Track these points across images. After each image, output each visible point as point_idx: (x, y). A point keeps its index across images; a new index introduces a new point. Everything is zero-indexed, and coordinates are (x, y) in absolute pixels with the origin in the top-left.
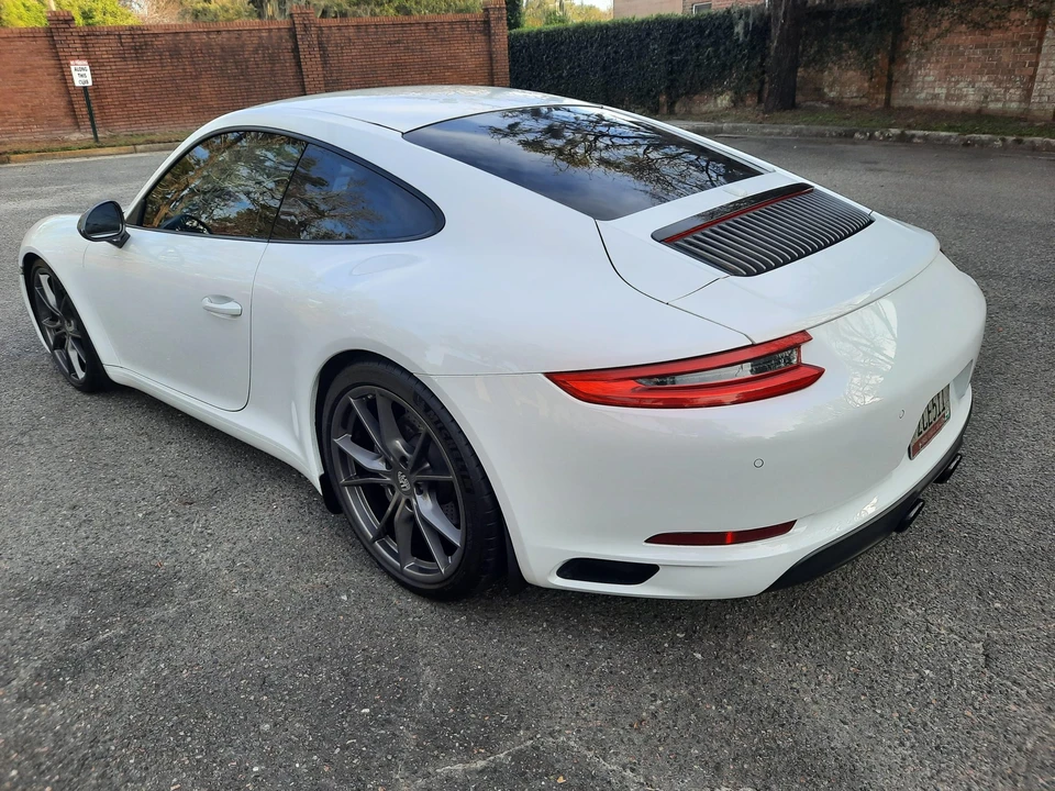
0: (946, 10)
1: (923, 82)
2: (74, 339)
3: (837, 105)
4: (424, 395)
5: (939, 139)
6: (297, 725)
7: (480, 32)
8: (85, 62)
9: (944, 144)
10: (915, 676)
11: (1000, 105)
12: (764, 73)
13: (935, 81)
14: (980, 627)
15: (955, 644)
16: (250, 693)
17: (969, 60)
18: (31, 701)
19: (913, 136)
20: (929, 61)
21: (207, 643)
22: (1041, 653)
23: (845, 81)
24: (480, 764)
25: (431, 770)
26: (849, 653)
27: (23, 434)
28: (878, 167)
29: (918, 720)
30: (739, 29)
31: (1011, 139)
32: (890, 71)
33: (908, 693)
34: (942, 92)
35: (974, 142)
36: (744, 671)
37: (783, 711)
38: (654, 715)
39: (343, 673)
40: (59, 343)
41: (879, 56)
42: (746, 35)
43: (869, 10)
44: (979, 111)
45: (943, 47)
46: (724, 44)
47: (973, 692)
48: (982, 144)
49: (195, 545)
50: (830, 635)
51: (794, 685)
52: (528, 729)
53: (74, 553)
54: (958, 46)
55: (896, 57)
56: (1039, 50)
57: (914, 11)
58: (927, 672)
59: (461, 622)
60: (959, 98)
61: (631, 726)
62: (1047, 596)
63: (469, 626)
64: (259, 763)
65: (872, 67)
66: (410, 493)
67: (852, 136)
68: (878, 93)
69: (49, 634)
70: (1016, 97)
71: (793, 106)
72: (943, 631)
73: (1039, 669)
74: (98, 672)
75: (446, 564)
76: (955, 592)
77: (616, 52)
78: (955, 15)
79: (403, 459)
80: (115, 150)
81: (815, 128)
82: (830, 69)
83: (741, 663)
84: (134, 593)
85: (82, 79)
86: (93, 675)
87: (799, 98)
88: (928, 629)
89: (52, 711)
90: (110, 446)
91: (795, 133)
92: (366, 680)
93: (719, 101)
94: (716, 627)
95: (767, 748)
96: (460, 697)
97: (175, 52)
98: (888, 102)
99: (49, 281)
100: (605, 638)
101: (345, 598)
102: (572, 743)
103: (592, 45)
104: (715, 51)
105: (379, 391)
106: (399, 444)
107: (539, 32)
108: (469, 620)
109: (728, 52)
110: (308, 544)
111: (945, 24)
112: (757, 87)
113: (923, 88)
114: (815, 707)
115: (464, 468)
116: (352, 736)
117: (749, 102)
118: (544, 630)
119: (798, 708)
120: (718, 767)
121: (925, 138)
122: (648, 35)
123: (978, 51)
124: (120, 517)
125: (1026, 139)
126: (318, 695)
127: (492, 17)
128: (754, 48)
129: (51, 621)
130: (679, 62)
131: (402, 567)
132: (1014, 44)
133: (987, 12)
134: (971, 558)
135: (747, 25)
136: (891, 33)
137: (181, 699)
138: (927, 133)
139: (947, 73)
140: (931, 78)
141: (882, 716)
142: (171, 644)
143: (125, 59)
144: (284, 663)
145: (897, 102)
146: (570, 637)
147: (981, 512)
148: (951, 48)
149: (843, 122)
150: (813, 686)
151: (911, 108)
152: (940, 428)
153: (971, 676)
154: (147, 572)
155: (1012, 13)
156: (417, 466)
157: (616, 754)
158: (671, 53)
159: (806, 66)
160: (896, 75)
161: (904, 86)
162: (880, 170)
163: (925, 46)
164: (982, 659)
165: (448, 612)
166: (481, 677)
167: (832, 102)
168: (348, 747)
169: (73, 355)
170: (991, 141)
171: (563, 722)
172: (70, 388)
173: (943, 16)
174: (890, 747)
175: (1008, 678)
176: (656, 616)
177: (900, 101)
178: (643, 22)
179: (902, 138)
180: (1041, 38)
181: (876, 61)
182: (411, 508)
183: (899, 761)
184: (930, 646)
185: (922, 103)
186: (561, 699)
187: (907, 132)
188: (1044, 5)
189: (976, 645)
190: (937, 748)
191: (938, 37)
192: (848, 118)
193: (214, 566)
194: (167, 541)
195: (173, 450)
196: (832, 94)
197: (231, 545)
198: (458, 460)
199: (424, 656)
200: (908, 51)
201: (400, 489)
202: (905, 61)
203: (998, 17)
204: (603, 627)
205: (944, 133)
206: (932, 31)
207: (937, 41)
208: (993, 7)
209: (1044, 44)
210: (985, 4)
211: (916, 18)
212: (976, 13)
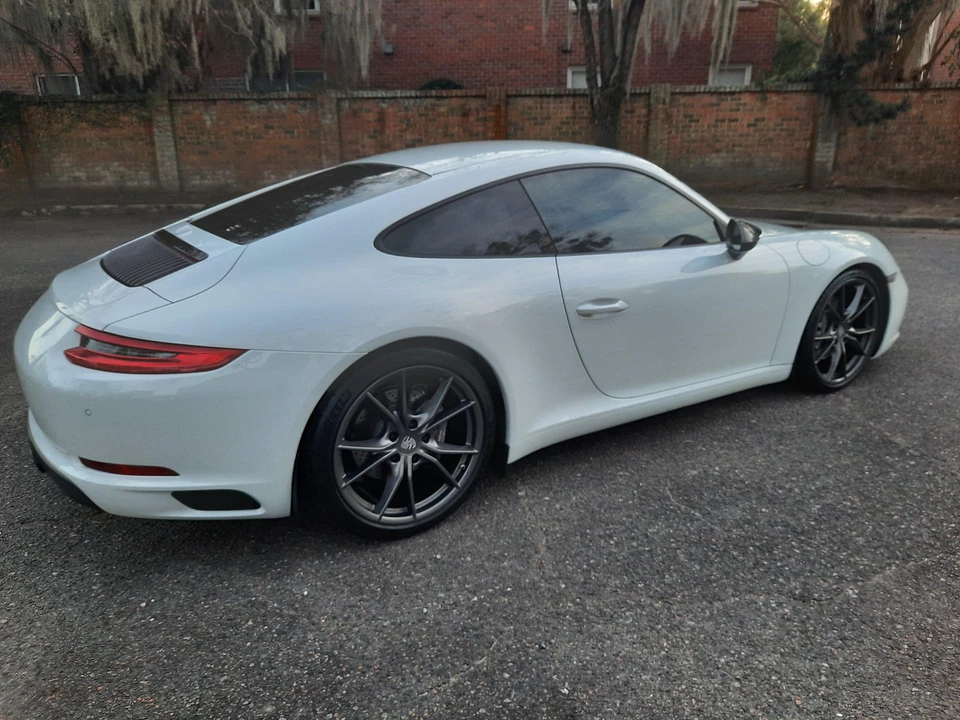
0: (64, 110)
1: (61, 168)
5: (105, 210)
9: (111, 214)
11: (136, 183)
13: (72, 167)
17: (98, 149)
19: (80, 210)
20: (61, 151)
32: (24, 157)
34: (81, 174)
35: (134, 210)
41: (10, 145)
44: (121, 188)
45: (71, 139)
54: (85, 139)
55: (27, 147)
56: (153, 143)
57: (32, 109)
67: (20, 214)
68: (19, 177)
70: (147, 177)
78: (73, 115)
98: (32, 185)
111: (67, 121)
113: (62, 173)
121: (91, 210)
123: (104, 143)
125: (175, 205)
132: (131, 139)
133: (100, 115)
136: (15, 126)
138: (91, 207)
139: (81, 160)
140: (68, 164)
145: (41, 184)
148: (78, 140)
151: (57, 189)
155: (121, 117)
160: (33, 162)
161: (44, 171)
163: (54, 138)
173: (62, 115)
177: (44, 184)
180: (151, 134)
185: (66, 184)
187: (72, 207)
188: (144, 113)
191: (63, 130)
200: (38, 142)
202: (38, 150)
203: (111, 118)
205: (106, 206)
206: (55, 125)
207: (64, 134)
208: (104, 111)
209: (156, 139)
210: (98, 109)
211: (37, 114)
212: (92, 114)
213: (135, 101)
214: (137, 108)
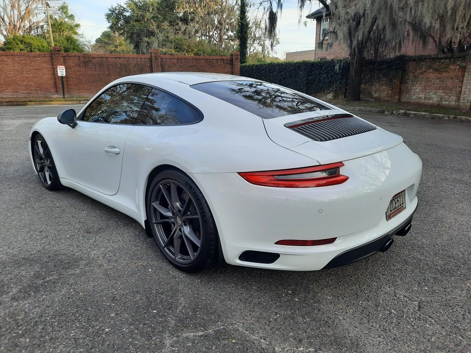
0: (424, 63)
1: (415, 92)
2: (48, 167)
3: (378, 100)
4: (190, 182)
5: (421, 115)
6: (126, 315)
7: (229, 64)
8: (64, 67)
9: (424, 117)
10: (388, 312)
11: (447, 103)
12: (347, 85)
13: (419, 92)
14: (418, 296)
15: (406, 301)
16: (107, 302)
17: (434, 83)
18: (17, 300)
19: (410, 114)
20: (417, 83)
21: (92, 284)
22: (442, 307)
23: (381, 90)
24: (201, 333)
25: (180, 334)
26: (361, 302)
27: (22, 204)
28: (394, 125)
29: (387, 328)
30: (337, 67)
31: (452, 116)
32: (400, 87)
33: (384, 318)
34: (422, 96)
35: (436, 117)
36: (315, 306)
37: (330, 322)
38: (276, 320)
39: (147, 297)
40: (42, 170)
41: (396, 81)
42: (340, 70)
43: (391, 62)
44: (438, 105)
45: (423, 78)
46: (331, 73)
47: (412, 320)
48: (440, 118)
49: (90, 248)
50: (353, 295)
51: (336, 312)
52: (222, 322)
53: (39, 248)
54: (429, 78)
55: (403, 81)
56: (462, 81)
57: (411, 63)
58: (393, 311)
59: (198, 282)
60: (430, 99)
61: (266, 323)
62: (447, 286)
63: (201, 283)
64: (108, 328)
65: (393, 85)
66: (181, 226)
67: (384, 113)
68: (395, 96)
69: (26, 277)
70: (454, 100)
71: (359, 99)
72: (402, 297)
73: (441, 312)
74: (45, 291)
75: (194, 255)
76: (408, 282)
77: (285, 75)
78: (427, 65)
79: (180, 211)
80: (71, 102)
81: (368, 109)
82: (375, 85)
83: (315, 303)
84: (63, 264)
85: (62, 73)
86: (43, 292)
87: (362, 96)
88: (395, 296)
89: (25, 304)
90: (58, 210)
91: (360, 110)
92: (156, 301)
93: (328, 96)
94: (305, 290)
95: (322, 335)
96: (194, 309)
97: (101, 65)
98: (399, 99)
99: (41, 143)
100: (258, 291)
101: (150, 270)
102: (240, 328)
103: (275, 72)
104: (326, 76)
105: (172, 182)
106: (178, 204)
107: (253, 65)
108: (201, 281)
109: (332, 76)
110: (137, 250)
111: (424, 69)
112: (344, 91)
113: (414, 94)
114: (344, 321)
115: (203, 212)
116: (148, 320)
117: (340, 97)
118: (233, 287)
119: (337, 321)
120: (300, 341)
121: (415, 114)
122: (299, 68)
123: (438, 80)
124: (60, 236)
125: (458, 117)
126: (135, 305)
127: (234, 58)
128: (343, 75)
129: (27, 273)
130: (311, 79)
131: (175, 258)
132: (452, 78)
133: (441, 65)
134: (417, 271)
135: (340, 66)
136: (401, 71)
137: (78, 303)
138: (416, 112)
139: (425, 89)
140: (418, 90)
141: (372, 326)
142: (76, 283)
143: (80, 66)
144: (123, 292)
145: (403, 100)
146: (243, 290)
147: (423, 254)
148: (426, 79)
149: (380, 107)
150: (344, 314)
151: (409, 102)
152: (401, 211)
153: (412, 314)
154: (69, 257)
155: (451, 66)
156: (185, 213)
157: (258, 333)
158: (308, 76)
159: (365, 83)
160: (403, 88)
161: (407, 93)
162: (394, 126)
163: (416, 77)
164: (417, 308)
165: (193, 278)
166: (204, 302)
167: (376, 99)
168: (146, 324)
169: (47, 174)
170: (444, 117)
171: (237, 320)
172: (44, 189)
173: (422, 65)
174: (374, 337)
175: (427, 315)
176: (280, 284)
177: (405, 100)
178: (297, 63)
179: (405, 114)
180: (463, 76)
181: (394, 83)
182: (181, 232)
183: (377, 343)
184: (396, 302)
185: (414, 100)
186: (237, 312)
187: (407, 112)
188: (464, 64)
189: (415, 303)
190: (394, 339)
191: (421, 74)
192: (382, 105)
193: (97, 256)
194: (78, 246)
195: (84, 213)
196: (376, 95)
197: (105, 249)
198: (201, 209)
199: (181, 293)
200: (408, 79)
201: (177, 224)
202: (407, 83)
203: (445, 67)
204: (258, 287)
205: (423, 113)
206: (418, 71)
207: (420, 76)
208: (443, 63)
209: (465, 79)
210: (440, 62)
211: (411, 66)
212: (436, 65)
213: (460, 57)
214: (461, 61)
